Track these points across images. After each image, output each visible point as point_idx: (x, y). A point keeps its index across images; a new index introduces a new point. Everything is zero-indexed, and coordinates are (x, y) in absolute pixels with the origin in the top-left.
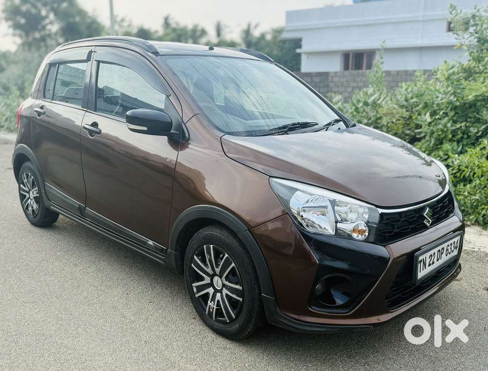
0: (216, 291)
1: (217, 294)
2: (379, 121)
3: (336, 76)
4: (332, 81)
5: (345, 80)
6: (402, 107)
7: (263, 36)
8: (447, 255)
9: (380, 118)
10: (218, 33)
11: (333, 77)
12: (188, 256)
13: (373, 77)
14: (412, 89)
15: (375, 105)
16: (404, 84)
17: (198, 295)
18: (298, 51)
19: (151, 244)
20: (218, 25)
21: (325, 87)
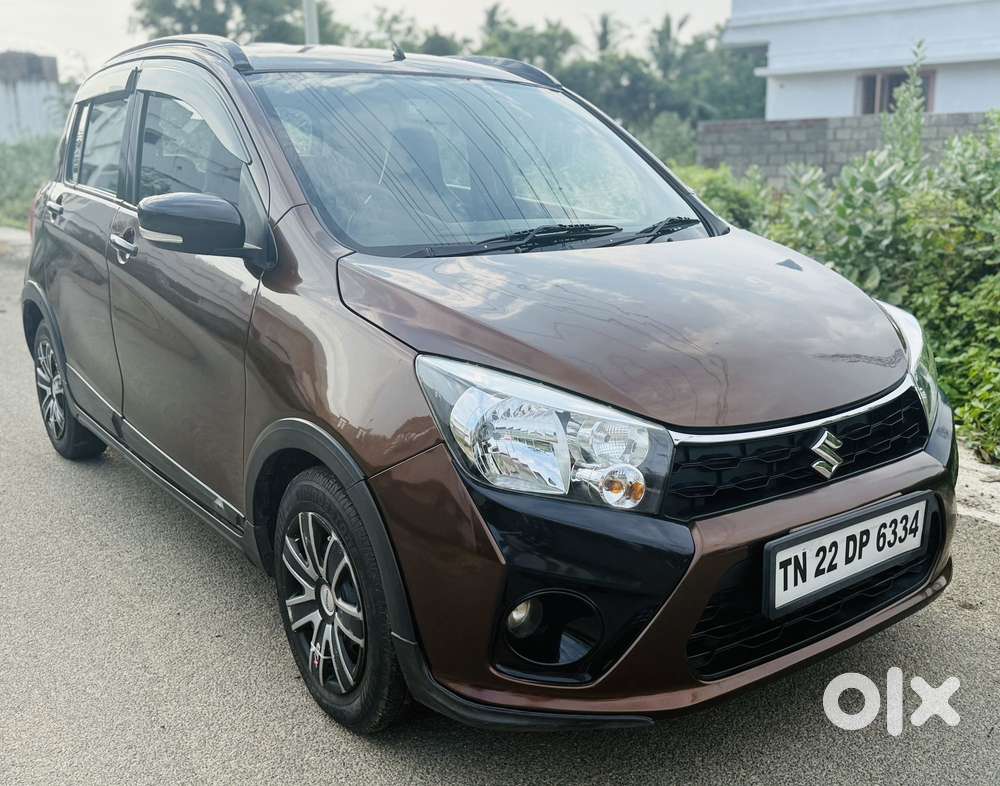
0: (326, 619)
1: (327, 626)
2: (904, 226)
3: (843, 127)
4: (835, 140)
5: (864, 135)
6: (958, 193)
7: (699, 44)
8: (880, 549)
9: (904, 220)
10: (603, 40)
11: (836, 130)
12: (278, 535)
13: (894, 126)
14: (975, 150)
15: (892, 190)
16: (956, 139)
17: (295, 626)
18: (759, 72)
19: (221, 505)
20: (604, 22)
21: (817, 152)
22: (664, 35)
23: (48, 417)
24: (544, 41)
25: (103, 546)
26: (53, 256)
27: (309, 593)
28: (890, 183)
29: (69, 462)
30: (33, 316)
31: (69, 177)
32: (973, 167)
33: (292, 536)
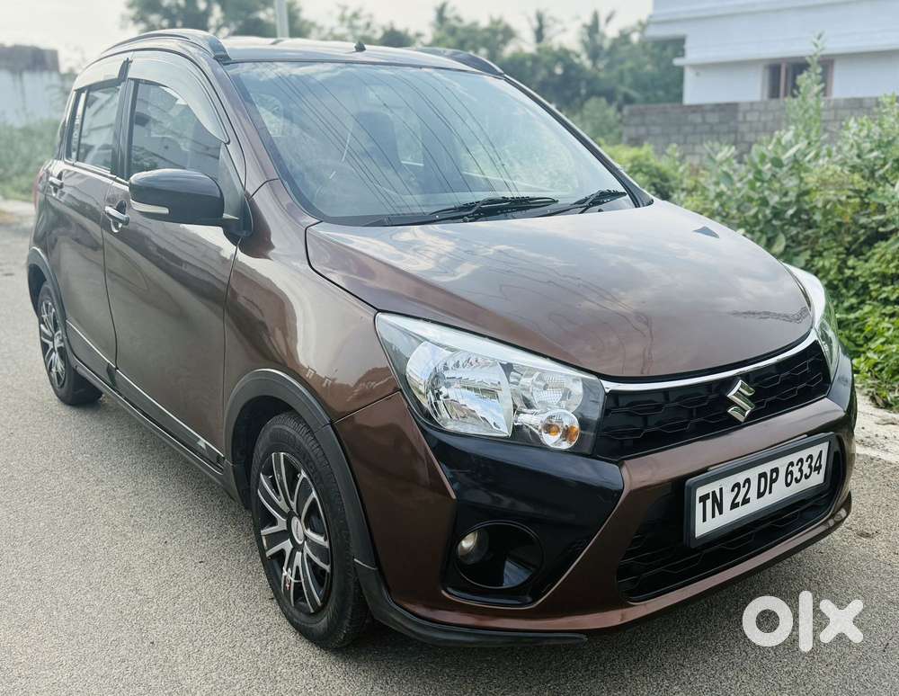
0: (297, 547)
1: (298, 553)
2: (806, 198)
3: (752, 110)
4: (745, 121)
5: (770, 117)
6: (854, 169)
7: (624, 37)
8: (788, 485)
9: (807, 193)
10: (539, 34)
11: (745, 113)
12: (254, 473)
13: (798, 109)
14: (869, 130)
15: (797, 165)
16: (852, 121)
17: (269, 553)
18: (677, 62)
19: (203, 446)
20: (540, 18)
21: (729, 132)
22: (593, 29)
23: (51, 368)
24: (487, 35)
25: (99, 482)
26: (54, 225)
27: (281, 525)
28: (795, 160)
29: (69, 407)
30: (37, 279)
31: (69, 155)
32: (867, 146)
33: (266, 474)
